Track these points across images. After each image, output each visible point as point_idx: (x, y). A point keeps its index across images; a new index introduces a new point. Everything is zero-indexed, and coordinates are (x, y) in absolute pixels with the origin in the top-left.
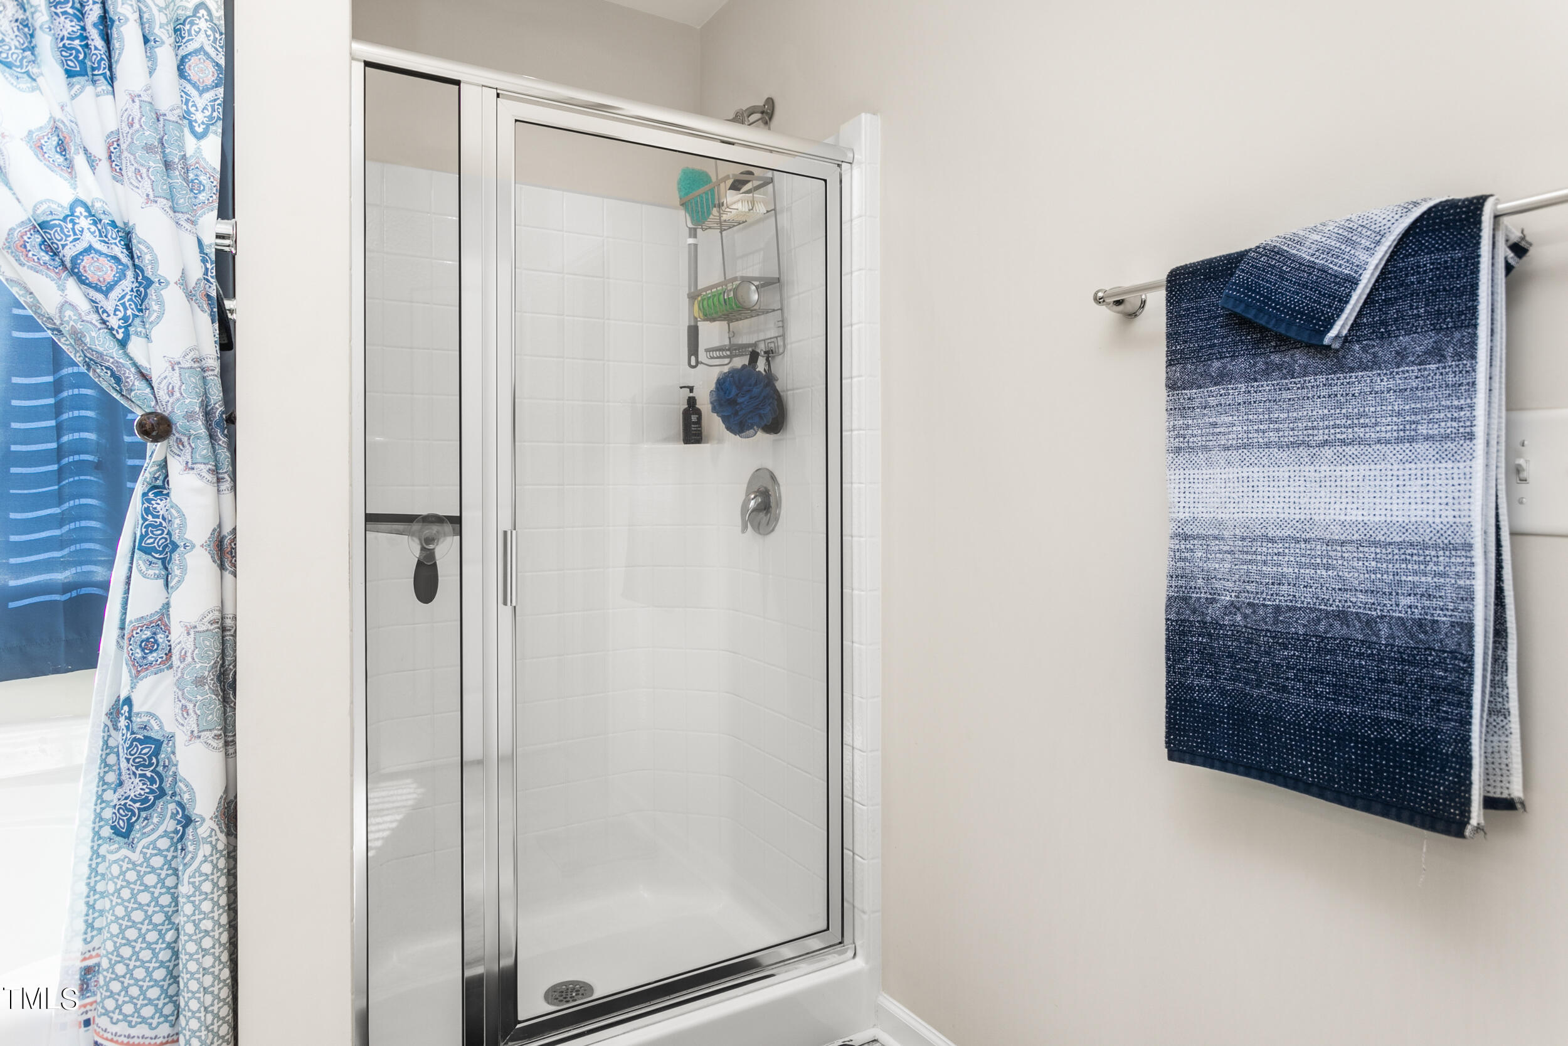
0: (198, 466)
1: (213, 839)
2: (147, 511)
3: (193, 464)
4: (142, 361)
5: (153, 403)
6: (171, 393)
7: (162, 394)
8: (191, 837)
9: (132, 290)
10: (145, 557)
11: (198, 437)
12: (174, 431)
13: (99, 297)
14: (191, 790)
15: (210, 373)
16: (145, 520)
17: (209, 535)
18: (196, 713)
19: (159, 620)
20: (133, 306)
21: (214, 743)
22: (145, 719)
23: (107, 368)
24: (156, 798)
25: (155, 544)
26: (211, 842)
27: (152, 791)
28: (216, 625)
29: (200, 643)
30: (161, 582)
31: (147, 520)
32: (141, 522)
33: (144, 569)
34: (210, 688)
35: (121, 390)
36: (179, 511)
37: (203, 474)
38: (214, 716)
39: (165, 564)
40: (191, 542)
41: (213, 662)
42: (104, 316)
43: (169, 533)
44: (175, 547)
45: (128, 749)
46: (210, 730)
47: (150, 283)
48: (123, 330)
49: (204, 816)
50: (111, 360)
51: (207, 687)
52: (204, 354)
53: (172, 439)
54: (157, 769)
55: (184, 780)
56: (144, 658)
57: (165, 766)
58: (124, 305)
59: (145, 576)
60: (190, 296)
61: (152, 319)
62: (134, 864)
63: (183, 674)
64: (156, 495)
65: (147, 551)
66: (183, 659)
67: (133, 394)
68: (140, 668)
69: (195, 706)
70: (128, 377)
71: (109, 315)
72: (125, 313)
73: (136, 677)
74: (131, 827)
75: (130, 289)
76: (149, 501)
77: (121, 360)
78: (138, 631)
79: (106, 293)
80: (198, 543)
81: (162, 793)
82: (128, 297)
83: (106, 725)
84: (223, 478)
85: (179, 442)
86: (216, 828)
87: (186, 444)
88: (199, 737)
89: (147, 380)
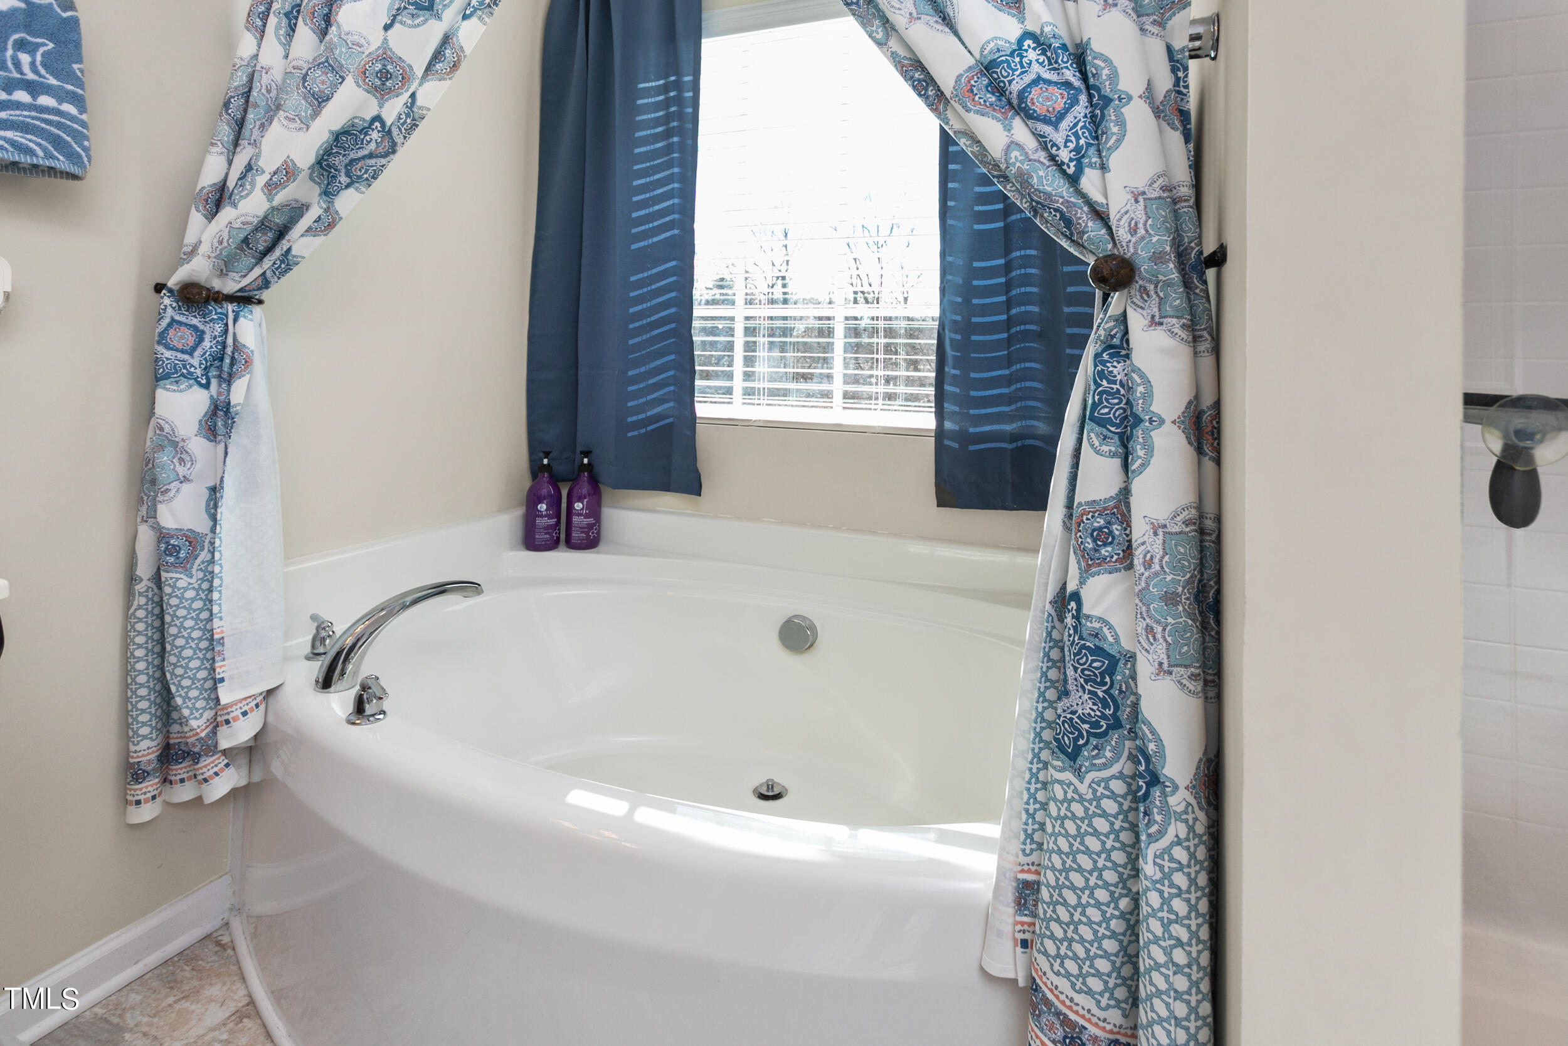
0: (1169, 320)
1: (1190, 817)
2: (1101, 375)
3: (1161, 317)
4: (1096, 196)
5: (1110, 246)
6: (1133, 231)
7: (1122, 234)
8: (1157, 803)
9: (1085, 116)
10: (1097, 429)
11: (1168, 284)
12: (1137, 278)
13: (1047, 129)
14: (1158, 740)
15: (1184, 204)
16: (1098, 385)
17: (1183, 409)
18: (1166, 640)
19: (1115, 507)
20: (1087, 134)
21: (1191, 685)
22: (1097, 625)
23: (1056, 210)
24: (1109, 727)
25: (1111, 416)
26: (1186, 821)
27: (1104, 717)
28: (1193, 528)
29: (1171, 549)
30: (1117, 462)
31: (1101, 385)
32: (1093, 387)
33: (1097, 443)
34: (1184, 609)
35: (1072, 234)
36: (1142, 376)
37: (1176, 330)
38: (1190, 649)
39: (1125, 441)
40: (1159, 416)
41: (1188, 575)
42: (1054, 151)
43: (1128, 402)
44: (1138, 421)
45: (1075, 655)
46: (1186, 666)
47: (1107, 101)
48: (1074, 163)
49: (1177, 781)
50: (1061, 200)
51: (1181, 608)
52: (1174, 182)
53: (1134, 289)
54: (1112, 691)
55: (1148, 724)
56: (1096, 550)
57: (1121, 692)
58: (1076, 135)
59: (1097, 452)
60: (1158, 112)
61: (1110, 144)
62: (1080, 796)
63: (1148, 585)
64: (1111, 356)
65: (1101, 422)
66: (1148, 565)
67: (1085, 237)
68: (1091, 563)
69: (1164, 630)
70: (1080, 218)
71: (1059, 149)
72: (1078, 143)
73: (1087, 571)
74: (1078, 750)
75: (1082, 114)
76: (1104, 363)
77: (1072, 199)
78: (1089, 517)
79: (1055, 125)
80: (1169, 419)
81: (1116, 724)
82: (1081, 124)
83: (1050, 615)
84: (1202, 337)
85: (1144, 291)
86: (1194, 802)
87: (1152, 293)
88: (1170, 673)
89: (1102, 219)
